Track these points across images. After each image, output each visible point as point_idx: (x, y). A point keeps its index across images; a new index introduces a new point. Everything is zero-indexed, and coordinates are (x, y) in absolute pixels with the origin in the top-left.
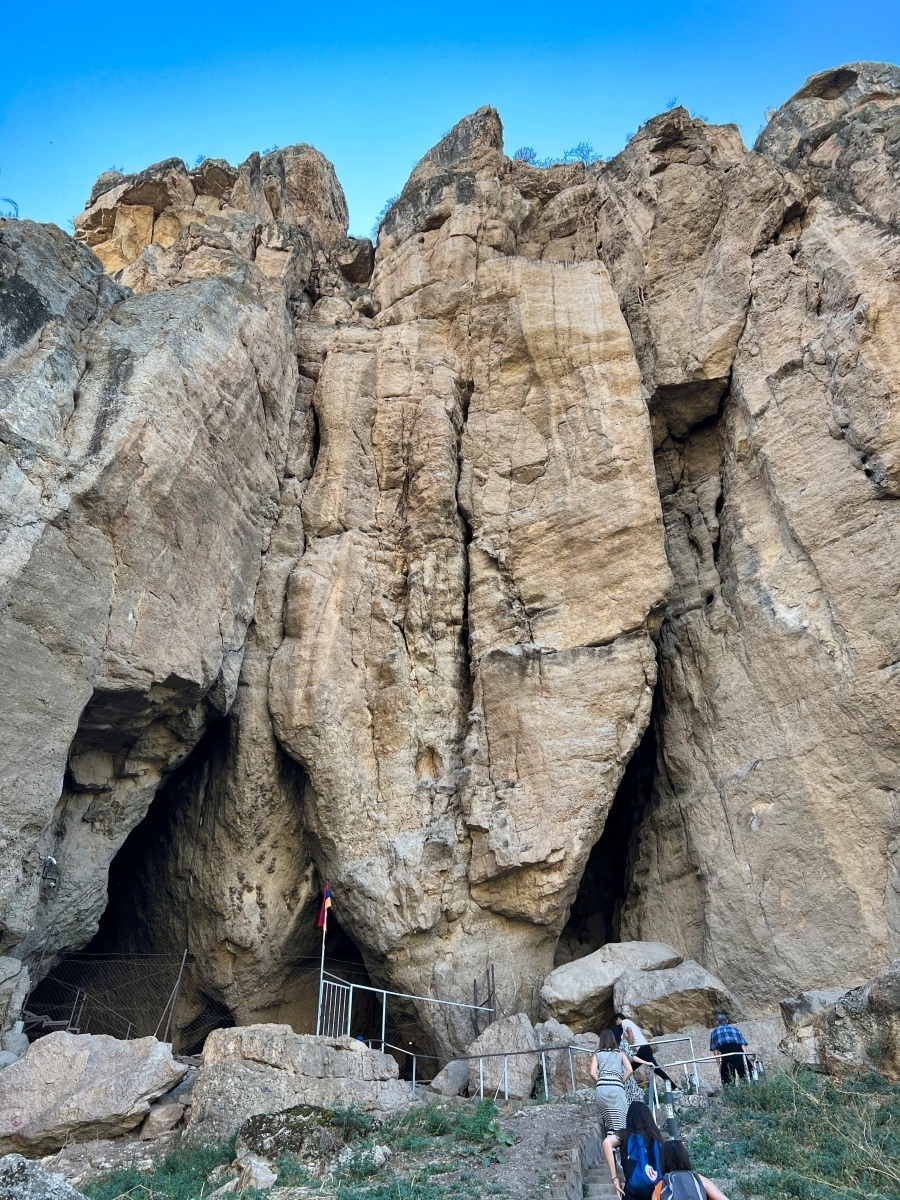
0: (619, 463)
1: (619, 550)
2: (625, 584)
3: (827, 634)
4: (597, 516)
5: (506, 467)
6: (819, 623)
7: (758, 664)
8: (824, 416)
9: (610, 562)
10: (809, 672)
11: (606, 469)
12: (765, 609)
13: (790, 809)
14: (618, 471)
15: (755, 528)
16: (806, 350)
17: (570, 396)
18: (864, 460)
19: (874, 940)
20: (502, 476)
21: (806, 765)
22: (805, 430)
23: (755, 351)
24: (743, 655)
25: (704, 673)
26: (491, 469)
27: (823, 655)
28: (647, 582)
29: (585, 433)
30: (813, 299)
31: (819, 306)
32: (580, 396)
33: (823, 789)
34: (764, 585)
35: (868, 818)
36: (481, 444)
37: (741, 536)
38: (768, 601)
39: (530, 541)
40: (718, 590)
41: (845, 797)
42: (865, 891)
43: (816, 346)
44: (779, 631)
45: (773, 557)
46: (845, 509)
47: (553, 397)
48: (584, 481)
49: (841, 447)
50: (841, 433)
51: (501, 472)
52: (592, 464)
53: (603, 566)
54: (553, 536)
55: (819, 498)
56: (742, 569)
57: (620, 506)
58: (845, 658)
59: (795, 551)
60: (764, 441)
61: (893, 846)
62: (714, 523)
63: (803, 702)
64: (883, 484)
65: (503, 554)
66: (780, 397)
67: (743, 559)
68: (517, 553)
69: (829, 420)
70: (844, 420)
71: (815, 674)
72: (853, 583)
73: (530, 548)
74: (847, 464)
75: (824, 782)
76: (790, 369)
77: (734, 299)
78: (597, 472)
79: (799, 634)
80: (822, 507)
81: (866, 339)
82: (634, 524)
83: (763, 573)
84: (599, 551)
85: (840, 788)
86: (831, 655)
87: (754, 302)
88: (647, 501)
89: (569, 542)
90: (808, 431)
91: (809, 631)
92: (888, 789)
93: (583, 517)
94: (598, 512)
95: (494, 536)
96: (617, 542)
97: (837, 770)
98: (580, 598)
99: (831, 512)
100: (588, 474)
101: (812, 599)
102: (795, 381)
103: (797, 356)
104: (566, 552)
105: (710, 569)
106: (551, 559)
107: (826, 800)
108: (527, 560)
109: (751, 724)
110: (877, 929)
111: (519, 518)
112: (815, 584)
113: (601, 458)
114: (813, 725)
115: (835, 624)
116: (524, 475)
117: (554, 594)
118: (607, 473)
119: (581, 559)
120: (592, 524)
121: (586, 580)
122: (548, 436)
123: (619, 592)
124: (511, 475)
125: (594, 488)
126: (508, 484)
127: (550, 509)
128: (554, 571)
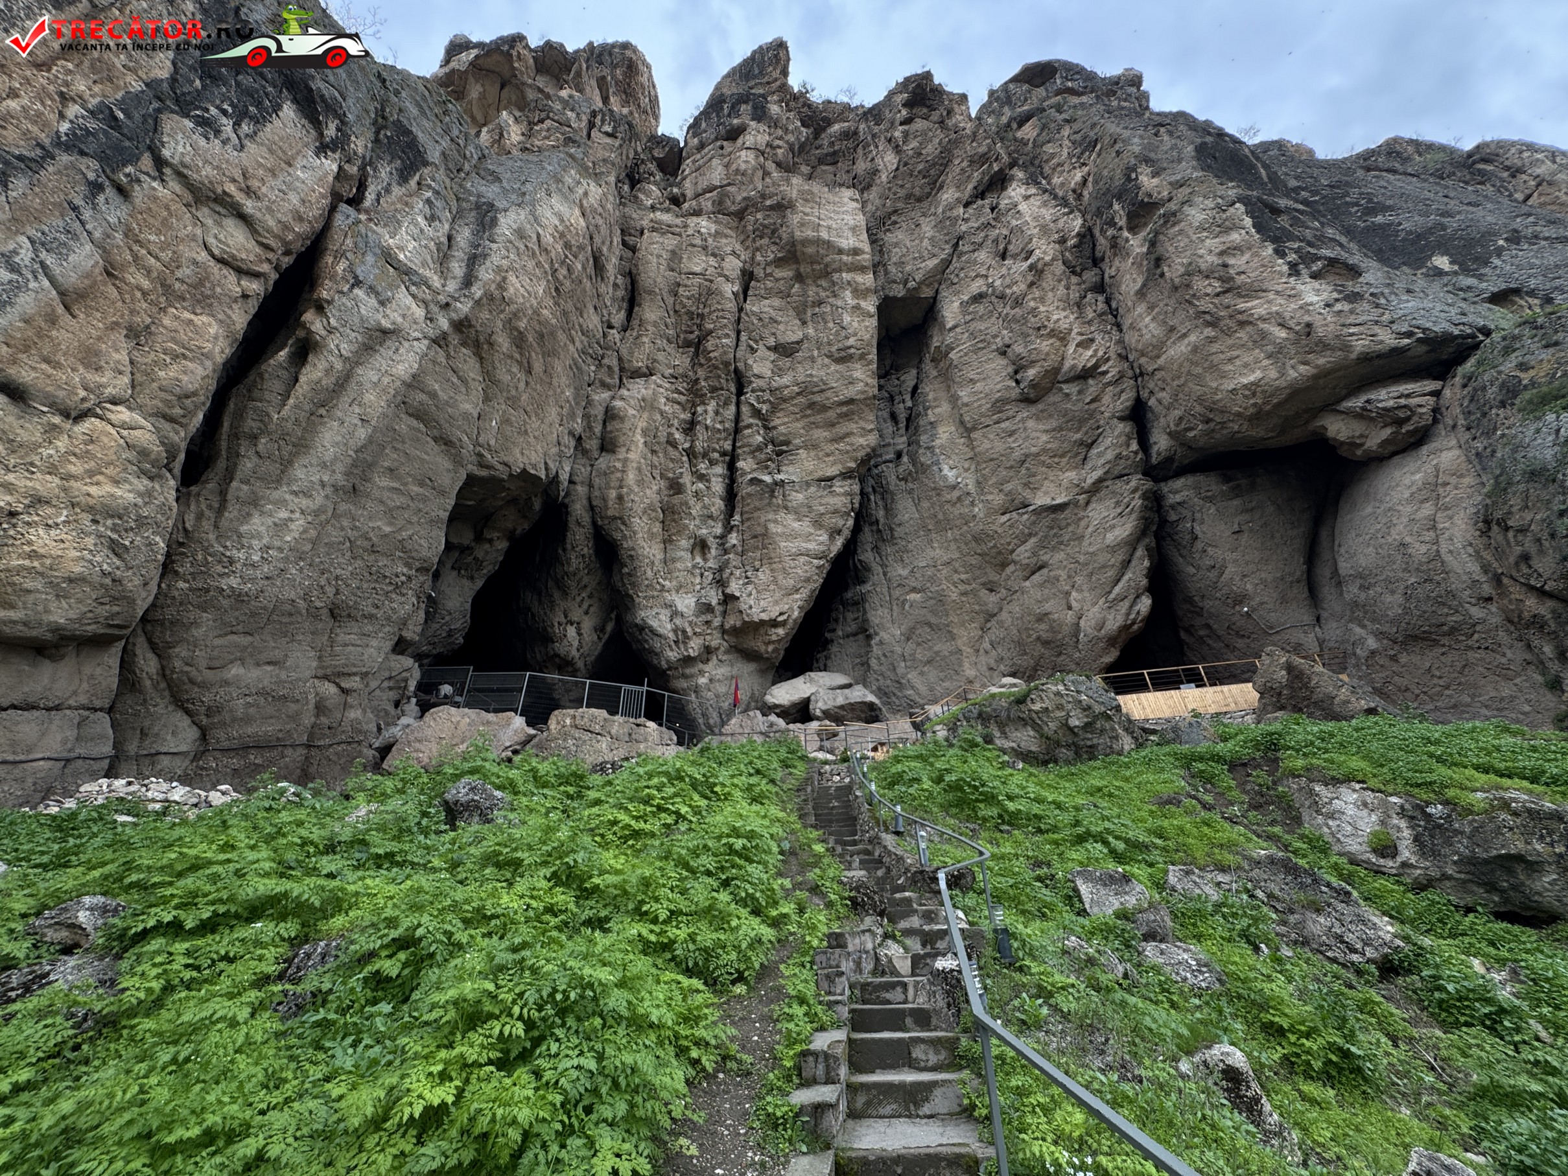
0: (852, 351)
1: (846, 415)
2: (847, 440)
3: (972, 488)
4: (833, 388)
5: (771, 342)
6: (968, 481)
7: (925, 504)
8: (995, 337)
9: (838, 423)
10: (957, 513)
11: (843, 354)
12: (935, 467)
13: (931, 598)
14: (851, 356)
15: (937, 411)
16: (991, 285)
17: (823, 294)
18: (1016, 372)
20: (769, 348)
21: (945, 572)
22: (981, 345)
23: (955, 280)
24: (916, 497)
25: (889, 506)
26: (761, 342)
27: (967, 502)
28: (862, 440)
29: (831, 325)
30: (1001, 247)
31: (1004, 253)
32: (830, 295)
33: (953, 588)
34: (937, 451)
35: (977, 608)
36: (755, 321)
37: (926, 415)
38: (937, 462)
39: (785, 401)
40: (905, 451)
41: (965, 594)
42: (967, 650)
43: (998, 284)
44: (942, 483)
45: (945, 433)
46: (999, 405)
47: (811, 293)
48: (827, 361)
49: (1003, 361)
50: (1004, 351)
51: (768, 345)
52: (834, 349)
53: (833, 425)
54: (801, 399)
55: (982, 395)
56: (924, 438)
57: (850, 383)
58: (981, 506)
59: (961, 430)
60: (952, 349)
61: (988, 625)
62: (909, 404)
63: (949, 531)
64: (1026, 391)
65: (765, 408)
66: (968, 318)
67: (925, 432)
68: (774, 408)
69: (998, 340)
70: (1007, 342)
71: (960, 514)
72: (995, 456)
73: (784, 406)
74: (1004, 373)
75: (955, 584)
76: (978, 298)
77: (947, 238)
78: (836, 355)
79: (954, 487)
80: (984, 402)
81: (1033, 284)
82: (858, 397)
83: (937, 443)
84: (831, 414)
85: (962, 587)
86: (972, 503)
87: (961, 242)
88: (869, 381)
89: (811, 405)
90: (983, 346)
91: (961, 485)
92: (991, 591)
93: (823, 387)
94: (834, 385)
95: (759, 393)
96: (844, 409)
97: (963, 577)
98: (815, 447)
99: (989, 406)
100: (830, 356)
101: (967, 464)
102: (981, 309)
103: (984, 289)
104: (809, 412)
105: (902, 436)
106: (798, 416)
107: (953, 594)
108: (781, 414)
109: (914, 543)
111: (778, 382)
112: (970, 454)
113: (841, 345)
114: (953, 546)
115: (978, 483)
116: (784, 350)
117: (797, 441)
118: (843, 358)
119: (819, 418)
120: (829, 394)
121: (821, 434)
122: (804, 323)
123: (842, 446)
124: (775, 349)
125: (834, 367)
126: (772, 356)
127: (801, 379)
128: (799, 425)
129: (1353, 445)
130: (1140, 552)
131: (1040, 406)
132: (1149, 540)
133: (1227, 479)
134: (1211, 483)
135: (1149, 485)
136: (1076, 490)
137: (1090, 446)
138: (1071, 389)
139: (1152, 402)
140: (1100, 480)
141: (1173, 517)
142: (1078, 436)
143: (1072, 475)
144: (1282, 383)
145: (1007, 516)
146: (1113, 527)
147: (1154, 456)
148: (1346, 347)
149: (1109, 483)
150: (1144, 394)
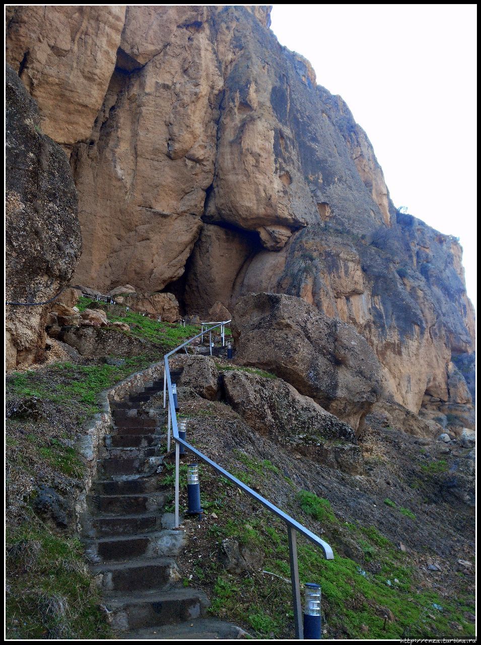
0: (96, 77)
1: (79, 112)
2: (74, 126)
3: (128, 185)
4: (78, 93)
5: (52, 43)
6: (128, 180)
7: (100, 180)
8: (166, 113)
9: (73, 114)
10: (116, 193)
11: (90, 75)
12: (113, 163)
13: (87, 231)
14: (94, 80)
15: (123, 132)
16: (174, 84)
17: (90, 31)
18: (170, 139)
19: (92, 277)
21: (99, 221)
22: (158, 113)
23: (158, 66)
24: (96, 172)
25: (78, 169)
26: (46, 39)
27: (124, 191)
28: (82, 131)
29: (89, 53)
30: (186, 66)
31: (186, 70)
32: (94, 33)
33: (100, 230)
34: (117, 155)
35: (109, 245)
36: (48, 25)
37: (117, 131)
38: (115, 162)
39: (48, 83)
40: (97, 142)
41: (106, 236)
42: (96, 263)
43: (178, 86)
44: (114, 175)
45: (124, 148)
46: (156, 151)
47: (84, 25)
48: (80, 74)
49: (165, 128)
50: (169, 125)
51: (50, 44)
52: (86, 70)
53: (70, 113)
54: (56, 88)
55: (150, 141)
56: (111, 144)
57: (88, 95)
58: (130, 196)
59: (133, 152)
60: (144, 106)
61: (111, 255)
62: (107, 115)
63: (109, 201)
64: (171, 152)
65: (35, 82)
66: (158, 94)
67: (113, 140)
68: (40, 84)
69: (167, 117)
70: (172, 122)
71: (118, 195)
72: (145, 176)
73: (46, 86)
74: (164, 137)
75: (102, 228)
76: (166, 87)
77: (163, 39)
78: (86, 74)
79: (120, 180)
80: (150, 145)
81: (193, 102)
82: (90, 106)
83: (117, 150)
84: (71, 107)
85: (106, 232)
86: (126, 192)
87: (168, 47)
88: (99, 100)
89: (63, 96)
90: (159, 114)
91: (123, 181)
92: (119, 239)
93: (73, 89)
94: (79, 91)
95: (35, 72)
96: (80, 108)
98: (55, 120)
99: (151, 149)
100: (83, 72)
101: (130, 171)
102: (165, 93)
103: (170, 83)
104: (59, 98)
105: (97, 132)
106: (52, 97)
107: (100, 234)
108: (41, 90)
109: (87, 197)
110: (94, 274)
111: (48, 70)
112: (134, 167)
113: (90, 70)
114: (108, 210)
115: (132, 184)
116: (57, 51)
117: (46, 112)
118: (90, 78)
119: (64, 105)
120: (75, 95)
121: (61, 115)
122: (73, 40)
123: (70, 127)
124: (52, 48)
125: (82, 80)
126: (49, 51)
127: (62, 76)
128: (51, 102)
129: (264, 242)
130: (188, 250)
131: (174, 163)
132: (192, 246)
133: (227, 234)
134: (221, 233)
135: (201, 223)
136: (174, 211)
137: (187, 193)
138: (190, 163)
139: (216, 190)
140: (185, 212)
141: (204, 240)
142: (183, 187)
143: (175, 203)
144: (256, 212)
145: (140, 208)
146: (182, 235)
147: (208, 212)
148: (276, 210)
149: (188, 215)
150: (215, 185)
